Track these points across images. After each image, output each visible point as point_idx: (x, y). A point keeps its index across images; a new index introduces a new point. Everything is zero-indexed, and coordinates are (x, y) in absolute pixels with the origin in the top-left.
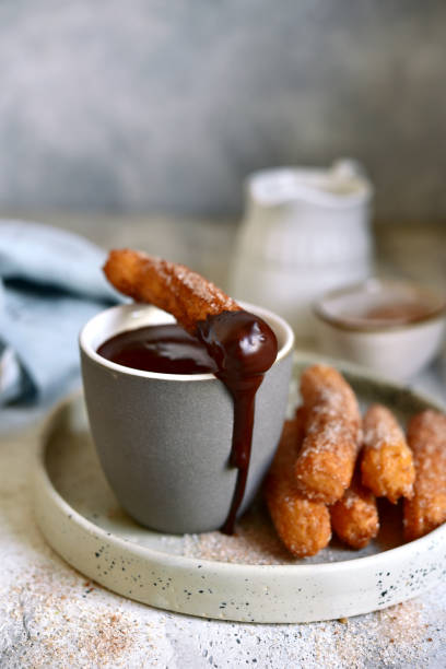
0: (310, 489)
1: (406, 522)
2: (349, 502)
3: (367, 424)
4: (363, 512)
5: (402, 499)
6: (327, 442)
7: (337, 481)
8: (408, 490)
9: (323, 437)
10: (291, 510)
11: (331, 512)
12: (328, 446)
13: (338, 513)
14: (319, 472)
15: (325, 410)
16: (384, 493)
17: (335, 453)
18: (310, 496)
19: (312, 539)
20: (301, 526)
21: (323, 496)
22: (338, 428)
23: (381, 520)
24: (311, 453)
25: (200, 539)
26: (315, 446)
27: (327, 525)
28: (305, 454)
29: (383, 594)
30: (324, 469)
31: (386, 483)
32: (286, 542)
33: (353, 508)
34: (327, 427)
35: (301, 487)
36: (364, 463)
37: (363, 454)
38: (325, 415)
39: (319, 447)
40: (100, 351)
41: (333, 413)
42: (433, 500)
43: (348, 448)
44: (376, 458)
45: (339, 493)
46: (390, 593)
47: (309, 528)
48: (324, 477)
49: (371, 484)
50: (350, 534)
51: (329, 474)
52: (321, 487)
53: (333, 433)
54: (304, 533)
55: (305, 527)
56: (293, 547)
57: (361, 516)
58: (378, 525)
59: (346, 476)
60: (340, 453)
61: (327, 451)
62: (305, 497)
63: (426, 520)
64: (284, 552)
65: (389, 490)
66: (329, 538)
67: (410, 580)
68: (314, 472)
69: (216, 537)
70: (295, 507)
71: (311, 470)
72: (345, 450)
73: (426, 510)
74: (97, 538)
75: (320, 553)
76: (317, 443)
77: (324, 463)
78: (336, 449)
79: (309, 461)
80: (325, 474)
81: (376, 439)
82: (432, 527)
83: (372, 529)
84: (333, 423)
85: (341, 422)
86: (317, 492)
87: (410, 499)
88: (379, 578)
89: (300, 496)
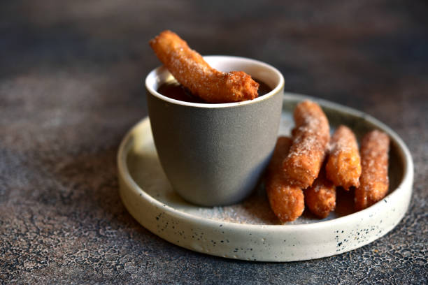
0: (291, 179)
1: (356, 199)
2: (316, 189)
3: (334, 140)
4: (325, 195)
5: (353, 188)
6: (305, 149)
7: (309, 174)
8: (356, 182)
9: (303, 145)
10: (279, 191)
11: (304, 193)
12: (304, 152)
13: (309, 194)
14: (298, 168)
15: (306, 129)
16: (341, 184)
17: (309, 156)
18: (291, 183)
19: (292, 210)
20: (285, 202)
22: (312, 140)
23: (337, 200)
24: (293, 155)
25: (224, 210)
26: (296, 151)
27: (301, 202)
28: (289, 156)
29: (339, 245)
30: (301, 166)
31: (341, 177)
32: (275, 211)
33: (319, 192)
34: (306, 140)
35: (285, 177)
36: (327, 165)
37: (328, 158)
38: (306, 132)
39: (299, 152)
41: (310, 131)
42: (374, 186)
43: (318, 153)
44: (334, 161)
45: (310, 181)
46: (344, 244)
47: (290, 203)
48: (300, 171)
50: (316, 208)
51: (304, 169)
52: (298, 178)
53: (309, 143)
54: (286, 207)
55: (287, 202)
56: (279, 215)
57: (323, 197)
58: (335, 203)
59: (315, 170)
60: (312, 156)
61: (303, 154)
62: (289, 184)
63: (369, 198)
64: (274, 220)
65: (344, 182)
66: (303, 210)
67: (358, 236)
68: (294, 168)
69: (233, 209)
70: (281, 190)
71: (293, 166)
72: (316, 153)
73: (370, 192)
74: (157, 208)
75: (295, 220)
76: (298, 149)
77: (300, 162)
78: (310, 153)
79: (292, 160)
80: (302, 169)
81: (336, 149)
82: (372, 202)
83: (331, 205)
84: (310, 138)
85: (315, 137)
86: (296, 180)
87: (357, 187)
88: (337, 234)
89: (286, 183)
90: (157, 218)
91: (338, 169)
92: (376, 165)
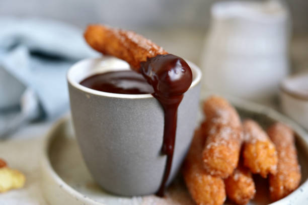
0: (212, 169)
1: (272, 189)
2: (236, 177)
3: (246, 131)
4: (245, 183)
5: (270, 175)
6: (222, 140)
7: (229, 163)
8: (274, 169)
9: (220, 136)
11: (225, 183)
12: (223, 142)
13: (230, 184)
14: (218, 158)
16: (258, 171)
17: (227, 146)
18: (212, 173)
20: (207, 192)
21: (219, 173)
22: (228, 131)
23: (257, 187)
24: (212, 146)
26: (215, 142)
27: (223, 191)
28: (209, 147)
30: (221, 156)
31: (259, 164)
32: (197, 201)
33: (239, 181)
34: (222, 131)
35: (206, 167)
36: (246, 153)
37: (244, 147)
39: (217, 142)
40: (82, 83)
41: (224, 123)
42: (289, 175)
43: (235, 143)
44: (253, 149)
45: (230, 171)
47: (212, 194)
48: (220, 161)
49: (250, 165)
50: (237, 197)
51: (224, 159)
52: (219, 167)
53: (225, 134)
54: (208, 196)
55: (209, 192)
57: (244, 186)
58: (255, 192)
59: (234, 160)
60: (231, 146)
61: (223, 145)
62: (209, 173)
63: (285, 188)
65: (261, 169)
66: (224, 199)
68: (215, 158)
70: (203, 180)
71: (213, 156)
72: (233, 144)
73: (285, 181)
74: (77, 200)
76: (216, 140)
77: (221, 152)
78: (228, 143)
79: (211, 151)
80: (222, 159)
81: (252, 138)
82: (288, 192)
83: (251, 193)
85: (230, 128)
86: (216, 170)
89: (205, 172)
91: (257, 157)
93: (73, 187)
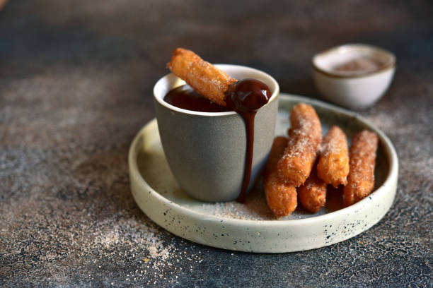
0: (285, 178)
1: (344, 196)
2: (308, 187)
4: (316, 192)
5: (341, 186)
6: (297, 151)
7: (302, 174)
8: (344, 180)
9: (296, 147)
10: (274, 189)
11: (297, 191)
12: (297, 153)
13: (301, 191)
14: (291, 168)
15: (300, 132)
16: (330, 182)
17: (301, 157)
18: (286, 182)
19: (286, 206)
20: (279, 199)
21: (293, 182)
22: (305, 142)
23: (327, 198)
24: (287, 157)
25: (225, 205)
26: (290, 153)
27: (295, 198)
28: (284, 157)
29: (328, 237)
30: (294, 167)
31: (330, 176)
32: (271, 207)
33: (310, 189)
34: (299, 142)
35: (280, 176)
36: (318, 165)
37: (319, 158)
38: (299, 135)
39: (292, 153)
41: (303, 134)
42: (360, 183)
43: (310, 155)
44: (324, 161)
45: (303, 180)
46: (332, 237)
47: (284, 200)
48: (294, 171)
49: (322, 177)
50: (308, 204)
51: (296, 169)
52: (291, 177)
53: (301, 146)
54: (281, 203)
55: (281, 199)
56: (275, 211)
57: (314, 195)
58: (325, 200)
59: (307, 171)
60: (304, 157)
61: (296, 156)
62: (283, 182)
63: (355, 195)
64: (271, 215)
65: (333, 180)
66: (296, 206)
67: (345, 230)
69: (234, 204)
70: (277, 188)
71: (287, 167)
72: (308, 156)
73: (356, 190)
74: (164, 205)
75: (289, 215)
76: (291, 151)
77: (293, 163)
78: (302, 155)
79: (285, 161)
80: (294, 169)
81: (326, 150)
82: (358, 199)
83: (321, 201)
84: (303, 140)
85: (308, 139)
86: (289, 179)
87: (345, 185)
88: (325, 228)
89: (280, 182)
90: (165, 214)
91: (327, 170)
92: (363, 165)
93: (161, 194)
